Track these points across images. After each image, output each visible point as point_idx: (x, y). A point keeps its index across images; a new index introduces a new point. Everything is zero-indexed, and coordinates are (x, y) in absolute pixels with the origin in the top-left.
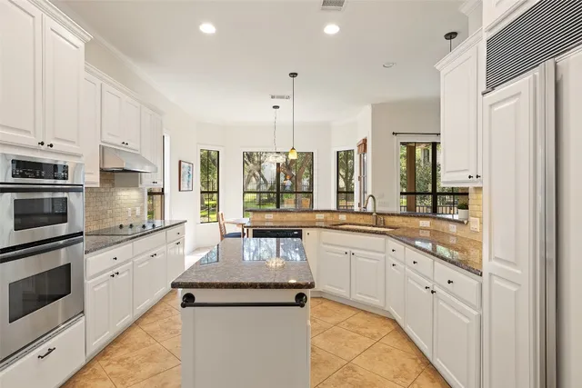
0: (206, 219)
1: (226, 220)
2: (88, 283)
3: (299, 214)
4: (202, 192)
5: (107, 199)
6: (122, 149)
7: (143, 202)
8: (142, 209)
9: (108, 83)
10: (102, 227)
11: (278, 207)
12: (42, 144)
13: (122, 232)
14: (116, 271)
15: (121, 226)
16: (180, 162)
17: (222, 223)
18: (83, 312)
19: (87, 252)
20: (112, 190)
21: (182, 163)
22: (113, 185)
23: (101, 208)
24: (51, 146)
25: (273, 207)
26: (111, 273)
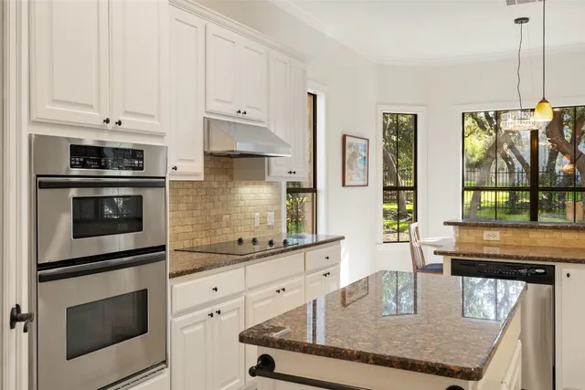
0: (393, 237)
1: (423, 240)
2: (175, 322)
3: (557, 234)
4: (385, 189)
5: (222, 198)
6: (237, 121)
7: (279, 203)
8: (278, 214)
9: (216, 22)
10: (216, 240)
11: (534, 217)
12: (107, 121)
13: (241, 249)
14: (217, 307)
15: (240, 241)
16: (344, 137)
17: (415, 244)
18: (165, 362)
19: (172, 276)
20: (230, 185)
21: (347, 138)
22: (232, 178)
23: (213, 213)
24: (119, 123)
25: (524, 217)
26: (209, 310)
